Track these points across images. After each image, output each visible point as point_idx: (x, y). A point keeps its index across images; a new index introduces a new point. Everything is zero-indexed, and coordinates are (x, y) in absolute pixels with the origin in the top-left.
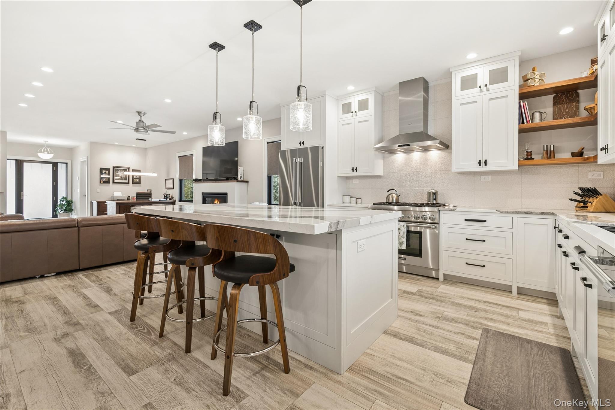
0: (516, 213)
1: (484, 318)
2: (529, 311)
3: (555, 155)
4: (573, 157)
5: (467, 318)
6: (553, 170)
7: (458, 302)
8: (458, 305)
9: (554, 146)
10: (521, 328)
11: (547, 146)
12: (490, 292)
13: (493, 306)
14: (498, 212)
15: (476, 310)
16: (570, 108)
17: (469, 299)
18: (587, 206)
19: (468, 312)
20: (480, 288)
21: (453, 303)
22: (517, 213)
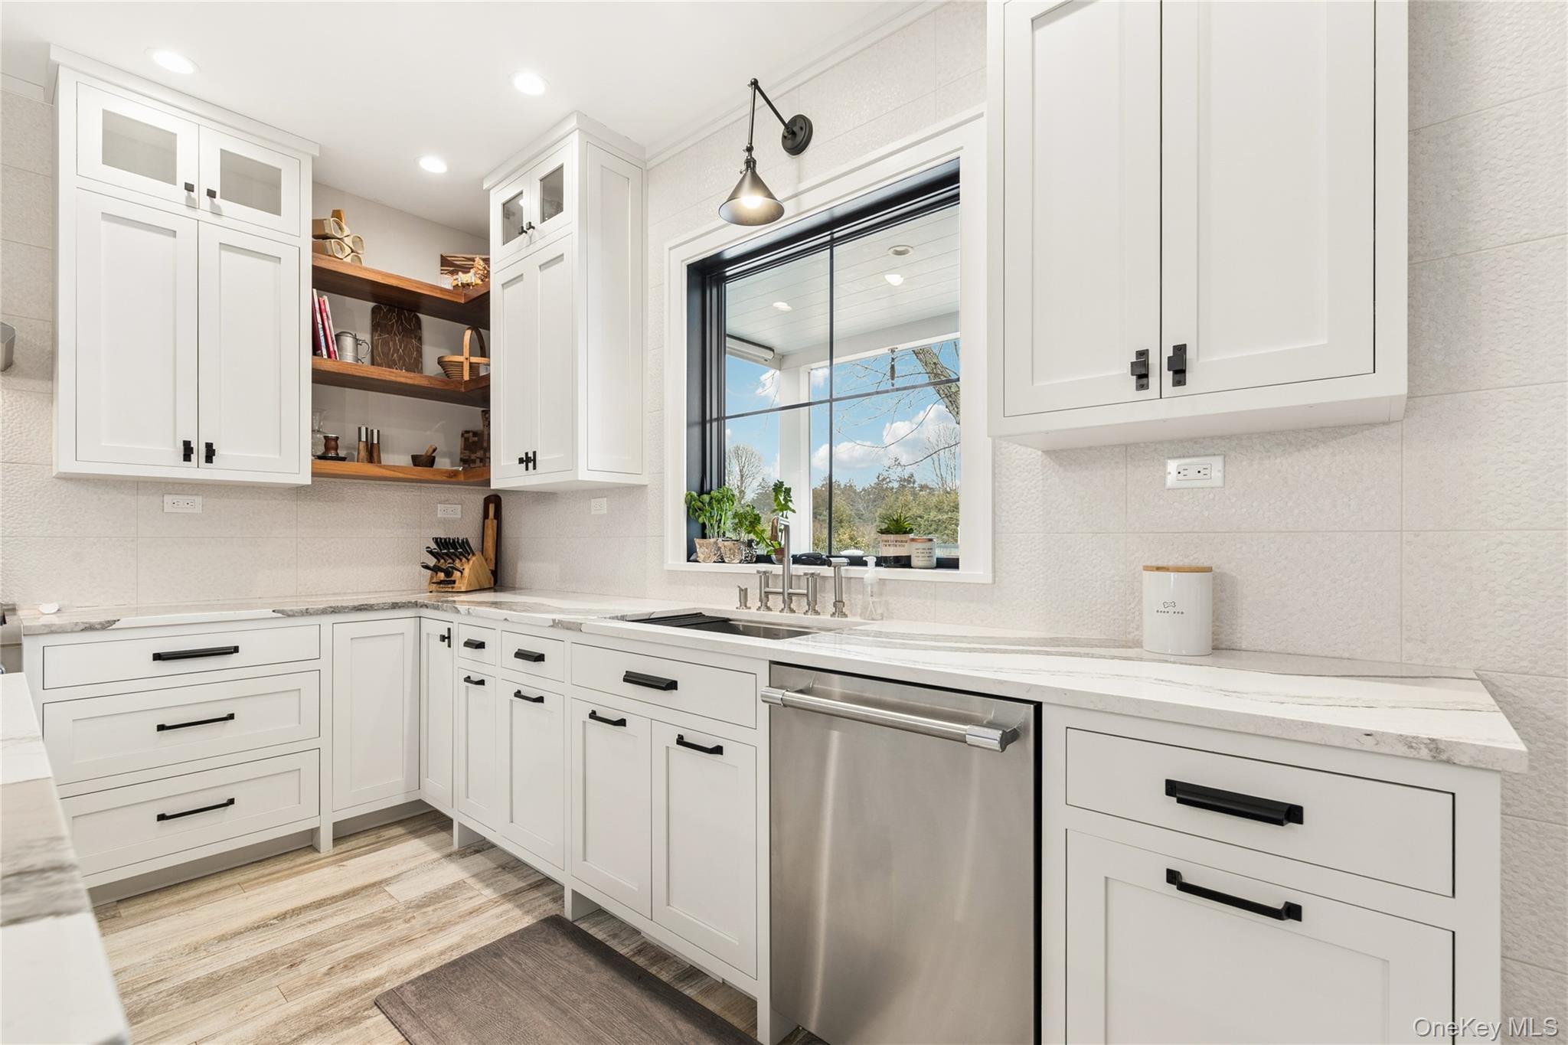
0: (333, 611)
1: (337, 969)
2: (403, 876)
3: (382, 455)
4: (415, 465)
5: (295, 1006)
6: (372, 493)
7: (202, 973)
8: (213, 984)
9: (378, 431)
10: (441, 930)
11: (367, 429)
12: (256, 879)
13: (315, 914)
14: (280, 615)
15: (291, 959)
16: (405, 347)
17: (222, 939)
18: (453, 579)
19: (275, 982)
20: (214, 884)
21: (191, 992)
22: (335, 610)
